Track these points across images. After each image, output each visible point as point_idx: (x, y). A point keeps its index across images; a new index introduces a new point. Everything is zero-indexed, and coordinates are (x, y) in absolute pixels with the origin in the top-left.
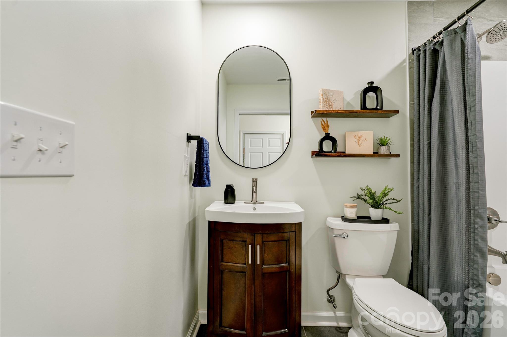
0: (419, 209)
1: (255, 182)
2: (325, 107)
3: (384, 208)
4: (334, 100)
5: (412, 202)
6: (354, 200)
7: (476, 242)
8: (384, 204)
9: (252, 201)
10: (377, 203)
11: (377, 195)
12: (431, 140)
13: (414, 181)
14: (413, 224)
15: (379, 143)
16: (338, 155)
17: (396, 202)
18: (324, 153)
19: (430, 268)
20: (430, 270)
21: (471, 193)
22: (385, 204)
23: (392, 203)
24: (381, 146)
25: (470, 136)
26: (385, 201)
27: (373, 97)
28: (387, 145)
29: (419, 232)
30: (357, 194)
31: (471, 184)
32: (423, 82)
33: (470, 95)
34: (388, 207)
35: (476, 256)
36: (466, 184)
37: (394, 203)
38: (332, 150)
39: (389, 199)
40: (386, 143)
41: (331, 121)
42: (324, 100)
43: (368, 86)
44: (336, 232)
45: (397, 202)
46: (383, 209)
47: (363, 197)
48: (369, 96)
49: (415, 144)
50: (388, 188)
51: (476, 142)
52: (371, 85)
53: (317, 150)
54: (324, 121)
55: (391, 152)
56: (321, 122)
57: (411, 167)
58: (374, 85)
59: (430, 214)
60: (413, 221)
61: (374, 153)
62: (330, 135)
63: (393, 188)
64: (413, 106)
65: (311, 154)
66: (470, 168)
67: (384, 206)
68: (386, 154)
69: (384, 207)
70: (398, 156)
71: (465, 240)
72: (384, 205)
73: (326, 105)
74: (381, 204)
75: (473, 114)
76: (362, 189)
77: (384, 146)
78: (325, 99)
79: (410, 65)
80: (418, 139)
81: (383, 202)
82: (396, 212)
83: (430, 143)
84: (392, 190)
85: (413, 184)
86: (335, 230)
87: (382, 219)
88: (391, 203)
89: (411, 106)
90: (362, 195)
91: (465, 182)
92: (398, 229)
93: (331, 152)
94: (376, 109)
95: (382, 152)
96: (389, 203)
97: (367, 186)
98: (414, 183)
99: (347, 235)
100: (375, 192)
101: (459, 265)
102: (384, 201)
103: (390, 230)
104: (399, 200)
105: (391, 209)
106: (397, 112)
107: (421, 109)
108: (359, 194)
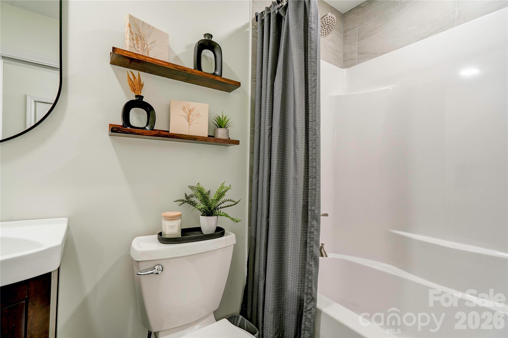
0: (257, 210)
2: (134, 49)
3: (219, 214)
4: (151, 43)
5: (250, 201)
6: (181, 205)
7: (311, 249)
8: (219, 208)
10: (210, 208)
11: (212, 196)
12: (272, 125)
13: (253, 176)
14: (249, 228)
15: (216, 123)
16: (155, 133)
18: (129, 128)
19: (266, 285)
20: (266, 287)
21: (309, 190)
22: (221, 207)
23: (229, 206)
24: (218, 128)
25: (311, 122)
28: (225, 127)
29: (256, 239)
30: (186, 195)
31: (310, 180)
32: (266, 52)
33: (312, 72)
34: (223, 212)
35: (311, 265)
36: (304, 179)
37: (231, 206)
38: (147, 125)
39: (226, 201)
40: (224, 124)
41: (146, 78)
42: (132, 35)
43: (204, 38)
44: (143, 267)
45: (235, 204)
46: (218, 216)
47: (193, 199)
49: (255, 130)
50: (224, 185)
51: (316, 129)
52: (209, 38)
53: (119, 122)
54: (133, 75)
55: (229, 138)
56: (128, 75)
57: (250, 158)
58: (213, 39)
59: (268, 217)
60: (250, 225)
61: (209, 136)
62: (144, 100)
63: (230, 186)
64: (254, 83)
65: (107, 129)
66: (310, 160)
67: (218, 211)
68: (224, 138)
69: (218, 213)
70: (237, 143)
71: (301, 245)
72: (219, 210)
73: (136, 47)
74: (215, 209)
75: (313, 95)
76: (191, 188)
77: (222, 128)
78: (135, 36)
79: (253, 32)
80: (259, 123)
81: (218, 206)
82: (233, 219)
83: (271, 129)
84: (229, 188)
85: (252, 179)
86: (140, 262)
87: (215, 232)
88: (227, 206)
89: (253, 83)
90: (192, 197)
91: (302, 178)
92: (235, 242)
93: (144, 128)
94: (214, 74)
95: (219, 136)
96: (225, 206)
97: (198, 184)
98: (253, 178)
99: (161, 268)
100: (209, 191)
101: (293, 275)
102: (220, 204)
103: (225, 246)
104: (236, 201)
105: (227, 216)
106: (238, 85)
107: (263, 86)
108: (188, 195)
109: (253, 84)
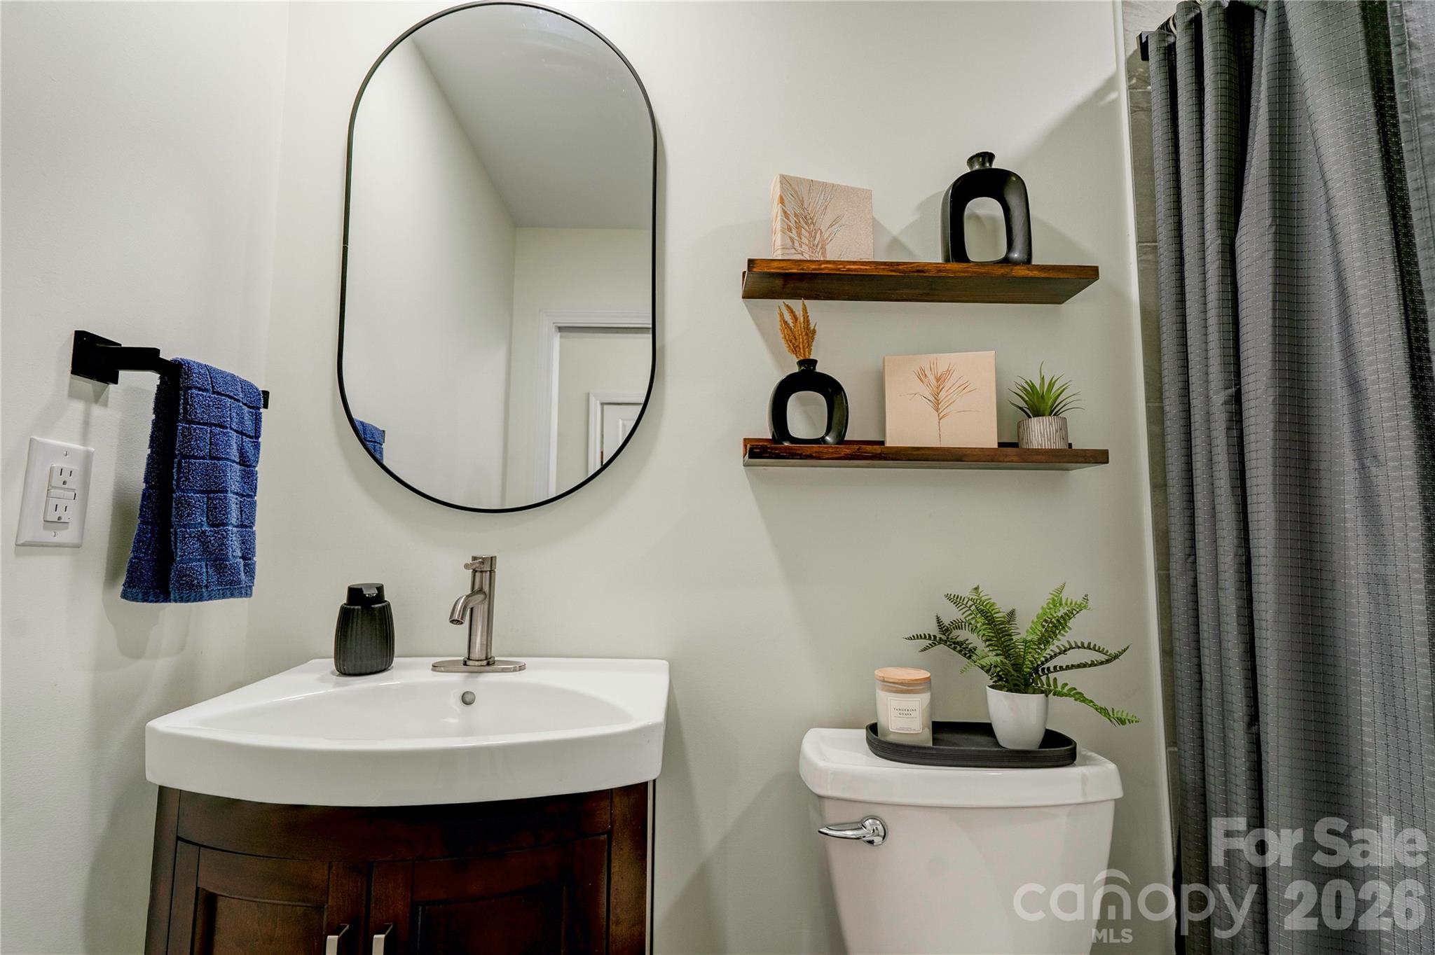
0: (1201, 689)
1: (483, 569)
2: (793, 251)
3: (1052, 688)
4: (831, 226)
5: (1168, 653)
6: (925, 649)
8: (1048, 669)
9: (469, 663)
10: (1018, 667)
11: (1024, 630)
12: (1240, 384)
13: (1173, 566)
14: (1172, 749)
15: (1022, 404)
16: (848, 451)
17: (1102, 663)
18: (786, 444)
22: (1055, 667)
23: (1084, 665)
24: (1029, 417)
26: (1056, 655)
27: (993, 219)
28: (1053, 412)
30: (939, 621)
34: (1067, 684)
37: (1093, 664)
38: (827, 433)
39: (1071, 648)
40: (1050, 404)
41: (823, 314)
42: (788, 219)
43: (969, 170)
44: (832, 814)
45: (1108, 661)
46: (1047, 696)
47: (963, 635)
48: (977, 218)
49: (1167, 408)
50: (1064, 596)
52: (983, 164)
53: (765, 431)
54: (792, 312)
55: (1070, 445)
56: (782, 315)
57: (1155, 506)
58: (996, 165)
59: (1254, 717)
60: (1173, 739)
61: (1001, 445)
62: (819, 369)
63: (1086, 598)
64: (1150, 257)
65: (739, 451)
67: (1048, 678)
68: (1053, 447)
69: (1049, 685)
70: (1100, 457)
72: (1052, 676)
73: (797, 244)
74: (1036, 671)
76: (956, 600)
77: (1043, 415)
78: (793, 219)
79: (1132, 97)
80: (1180, 385)
81: (1047, 660)
82: (1103, 711)
83: (1237, 399)
84: (1081, 608)
85: (1168, 576)
86: (825, 800)
87: (1041, 747)
88: (1079, 666)
89: (1144, 257)
90: (958, 628)
92: (1119, 794)
93: (821, 441)
94: (1006, 261)
95: (1035, 443)
96: (1072, 665)
97: (977, 589)
98: (1173, 573)
99: (880, 827)
100: (1012, 614)
102: (1051, 657)
103: (1081, 800)
104: (1112, 651)
105: (1080, 697)
106: (1088, 274)
107: (1187, 258)
108: (946, 622)
109: (1146, 261)
